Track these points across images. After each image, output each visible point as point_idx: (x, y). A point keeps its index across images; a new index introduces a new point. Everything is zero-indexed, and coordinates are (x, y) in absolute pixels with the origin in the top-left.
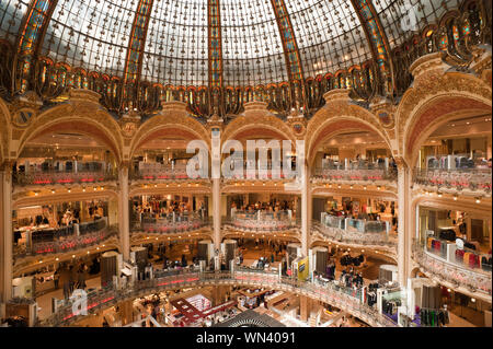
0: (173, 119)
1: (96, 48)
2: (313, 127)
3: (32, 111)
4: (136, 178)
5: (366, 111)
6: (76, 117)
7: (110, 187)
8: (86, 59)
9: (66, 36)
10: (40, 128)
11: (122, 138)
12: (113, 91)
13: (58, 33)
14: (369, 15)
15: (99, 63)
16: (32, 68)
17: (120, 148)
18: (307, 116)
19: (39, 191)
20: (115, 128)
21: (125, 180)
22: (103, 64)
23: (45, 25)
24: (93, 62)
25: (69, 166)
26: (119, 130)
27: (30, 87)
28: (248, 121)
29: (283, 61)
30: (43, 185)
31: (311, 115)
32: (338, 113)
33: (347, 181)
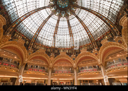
0: (63, 56)
1: (46, 41)
2: (101, 53)
3: (31, 52)
4: (53, 72)
5: (114, 42)
6: (40, 55)
7: (46, 74)
8: (43, 43)
9: (40, 39)
10: (32, 57)
11: (50, 61)
12: (49, 50)
13: (39, 38)
14: (105, 19)
15: (46, 44)
16: (33, 45)
17: (50, 64)
18: (98, 50)
19: (29, 72)
20: (48, 58)
21: (50, 72)
22: (47, 44)
23: (37, 37)
24: (45, 43)
25: (37, 66)
26: (49, 59)
27: (32, 48)
28: (82, 55)
29: (89, 38)
30: (30, 70)
31: (99, 49)
32: (106, 46)
33: (116, 67)
